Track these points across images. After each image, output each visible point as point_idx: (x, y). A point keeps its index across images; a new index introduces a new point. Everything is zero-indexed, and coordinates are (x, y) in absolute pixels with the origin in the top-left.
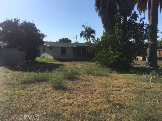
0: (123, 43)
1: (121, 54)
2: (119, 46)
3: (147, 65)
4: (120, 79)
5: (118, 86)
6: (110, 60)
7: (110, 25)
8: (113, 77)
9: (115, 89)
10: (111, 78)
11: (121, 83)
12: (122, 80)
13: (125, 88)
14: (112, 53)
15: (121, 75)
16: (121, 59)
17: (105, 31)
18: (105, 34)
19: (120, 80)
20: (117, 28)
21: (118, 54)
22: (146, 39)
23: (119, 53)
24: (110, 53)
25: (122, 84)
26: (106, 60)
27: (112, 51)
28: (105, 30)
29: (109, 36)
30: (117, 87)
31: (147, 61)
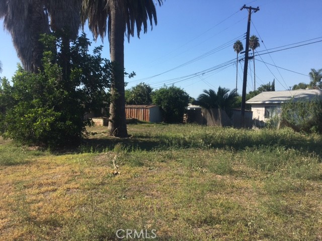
0: (63, 92)
1: (60, 114)
2: (54, 97)
3: (111, 135)
4: (58, 166)
5: (52, 182)
6: (35, 128)
7: (34, 53)
8: (41, 163)
9: (43, 189)
10: (38, 166)
11: (59, 174)
12: (61, 167)
13: (66, 183)
14: (39, 112)
15: (60, 157)
16: (60, 125)
17: (23, 64)
18: (22, 72)
19: (58, 168)
20: (49, 61)
21: (53, 115)
22: (106, 87)
23: (56, 113)
24: (36, 113)
25: (60, 176)
26: (26, 129)
27: (40, 109)
28: (22, 62)
29: (31, 76)
30: (50, 184)
31: (110, 127)
